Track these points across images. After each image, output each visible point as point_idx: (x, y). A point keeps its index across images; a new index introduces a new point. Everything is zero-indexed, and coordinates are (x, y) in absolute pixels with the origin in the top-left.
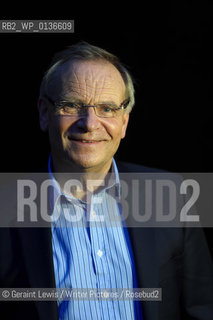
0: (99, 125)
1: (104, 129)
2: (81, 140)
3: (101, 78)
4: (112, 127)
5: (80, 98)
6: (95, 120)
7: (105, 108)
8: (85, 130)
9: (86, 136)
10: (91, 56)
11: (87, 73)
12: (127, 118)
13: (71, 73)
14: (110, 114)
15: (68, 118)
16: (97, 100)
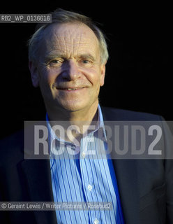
0: (80, 75)
1: (85, 78)
2: (66, 89)
3: (78, 35)
4: (92, 75)
5: (62, 54)
6: (76, 70)
7: (83, 60)
8: (68, 79)
9: (70, 84)
10: (67, 18)
11: (65, 32)
12: (104, 69)
13: (52, 35)
14: (88, 65)
15: (54, 72)
16: (76, 54)
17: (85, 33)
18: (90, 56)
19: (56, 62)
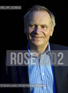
0: (41, 32)
1: (43, 34)
2: (35, 37)
3: (42, 16)
4: (46, 33)
5: (35, 23)
6: (40, 30)
7: (43, 27)
8: (36, 34)
9: (37, 36)
10: (39, 9)
11: (37, 15)
13: (32, 15)
14: (45, 28)
15: (31, 30)
16: (40, 24)
17: (45, 16)
18: (46, 25)
19: (32, 26)
